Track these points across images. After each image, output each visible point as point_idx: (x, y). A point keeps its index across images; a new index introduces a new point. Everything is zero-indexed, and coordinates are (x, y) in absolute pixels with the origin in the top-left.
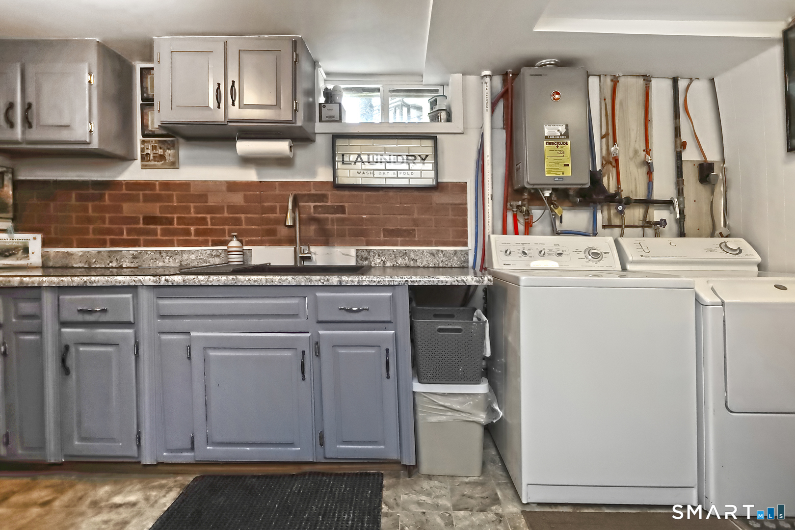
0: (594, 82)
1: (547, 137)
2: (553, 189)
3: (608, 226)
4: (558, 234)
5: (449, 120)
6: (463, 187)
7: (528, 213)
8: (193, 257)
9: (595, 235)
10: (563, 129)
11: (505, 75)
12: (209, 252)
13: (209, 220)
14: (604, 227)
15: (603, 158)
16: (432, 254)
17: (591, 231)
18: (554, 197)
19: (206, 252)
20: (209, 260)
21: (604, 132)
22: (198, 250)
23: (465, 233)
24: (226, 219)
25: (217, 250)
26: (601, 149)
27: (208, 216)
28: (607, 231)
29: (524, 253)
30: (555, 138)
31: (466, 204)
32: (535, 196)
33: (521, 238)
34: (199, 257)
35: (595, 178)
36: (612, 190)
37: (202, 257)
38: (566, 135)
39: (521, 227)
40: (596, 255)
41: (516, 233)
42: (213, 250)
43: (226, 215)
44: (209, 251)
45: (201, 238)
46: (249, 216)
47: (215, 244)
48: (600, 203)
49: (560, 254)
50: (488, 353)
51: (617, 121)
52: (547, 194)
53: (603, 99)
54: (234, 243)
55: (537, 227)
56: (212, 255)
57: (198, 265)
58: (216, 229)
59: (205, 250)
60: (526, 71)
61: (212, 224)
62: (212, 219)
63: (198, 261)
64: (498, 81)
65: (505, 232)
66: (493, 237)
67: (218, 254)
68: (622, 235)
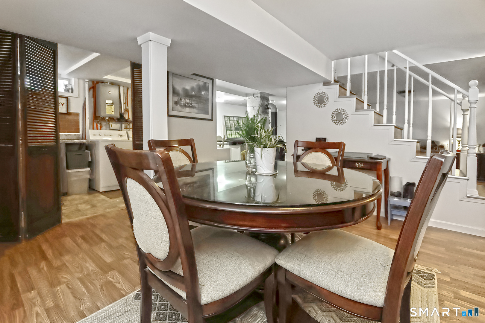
0: (122, 88)
1: (107, 103)
2: (109, 118)
3: (126, 128)
4: (110, 130)
5: (72, 92)
6: (78, 114)
7: (101, 124)
9: (121, 130)
10: (112, 102)
11: (93, 82)
14: (125, 128)
15: (124, 109)
16: (66, 135)
17: (120, 129)
18: (109, 119)
21: (125, 102)
23: (79, 129)
26: (124, 107)
28: (125, 129)
29: (100, 135)
30: (109, 104)
31: (79, 120)
32: (103, 119)
33: (99, 131)
35: (121, 115)
36: (127, 118)
38: (113, 103)
39: (99, 127)
40: (121, 136)
41: (97, 129)
48: (123, 122)
49: (111, 135)
50: (90, 160)
51: (128, 100)
52: (107, 118)
53: (124, 93)
55: (104, 127)
60: (100, 84)
64: (91, 83)
65: (93, 129)
66: (90, 130)
68: (129, 131)
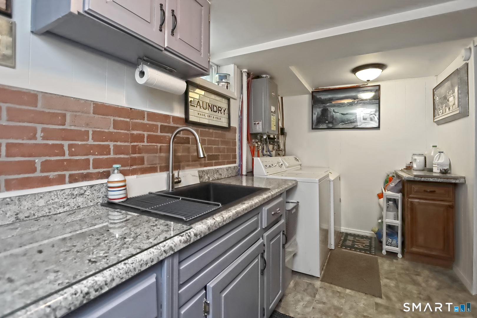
6: (235, 130)
8: (41, 202)
12: (67, 192)
13: (66, 148)
19: (63, 192)
20: (68, 202)
22: (50, 192)
23: (236, 156)
24: (92, 146)
25: (81, 188)
27: (66, 144)
34: (51, 201)
37: (57, 200)
42: (74, 188)
43: (91, 142)
44: (69, 190)
45: (52, 175)
46: (119, 143)
47: (73, 179)
54: (116, 177)
56: (73, 195)
57: (50, 212)
58: (77, 160)
59: (62, 190)
61: (71, 154)
62: (70, 146)
63: (50, 207)
67: (82, 192)
